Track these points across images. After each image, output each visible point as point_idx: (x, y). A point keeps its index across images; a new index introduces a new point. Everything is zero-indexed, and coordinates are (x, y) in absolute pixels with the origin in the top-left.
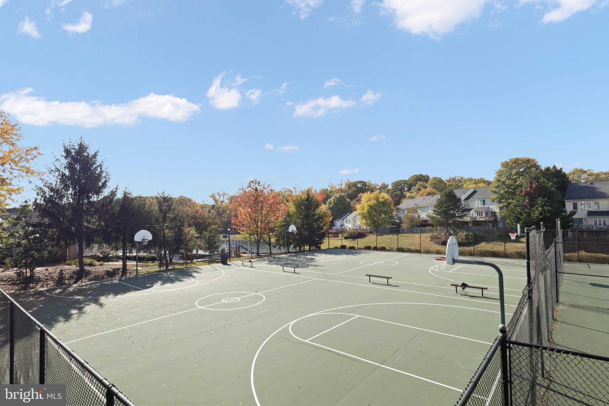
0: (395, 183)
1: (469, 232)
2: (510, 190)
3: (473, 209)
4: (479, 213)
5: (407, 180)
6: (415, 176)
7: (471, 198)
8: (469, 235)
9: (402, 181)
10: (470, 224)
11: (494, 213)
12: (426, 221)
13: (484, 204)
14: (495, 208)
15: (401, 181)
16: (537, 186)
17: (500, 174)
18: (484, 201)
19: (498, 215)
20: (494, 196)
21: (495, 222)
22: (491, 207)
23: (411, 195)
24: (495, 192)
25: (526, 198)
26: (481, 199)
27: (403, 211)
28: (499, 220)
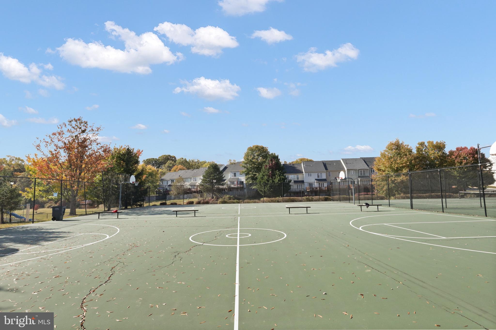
0: (147, 160)
1: (231, 196)
2: (255, 166)
3: (226, 180)
4: (232, 183)
5: (158, 158)
6: (164, 155)
7: (225, 172)
8: (231, 197)
9: (154, 159)
10: (226, 190)
11: (242, 182)
12: (190, 189)
13: (235, 176)
14: (243, 179)
15: (152, 159)
16: (275, 162)
17: (247, 155)
18: (235, 174)
19: (245, 183)
20: (244, 170)
21: (242, 189)
22: (240, 178)
23: (162, 170)
24: (245, 167)
25: (270, 170)
26: (233, 172)
27: (167, 182)
28: (245, 187)
